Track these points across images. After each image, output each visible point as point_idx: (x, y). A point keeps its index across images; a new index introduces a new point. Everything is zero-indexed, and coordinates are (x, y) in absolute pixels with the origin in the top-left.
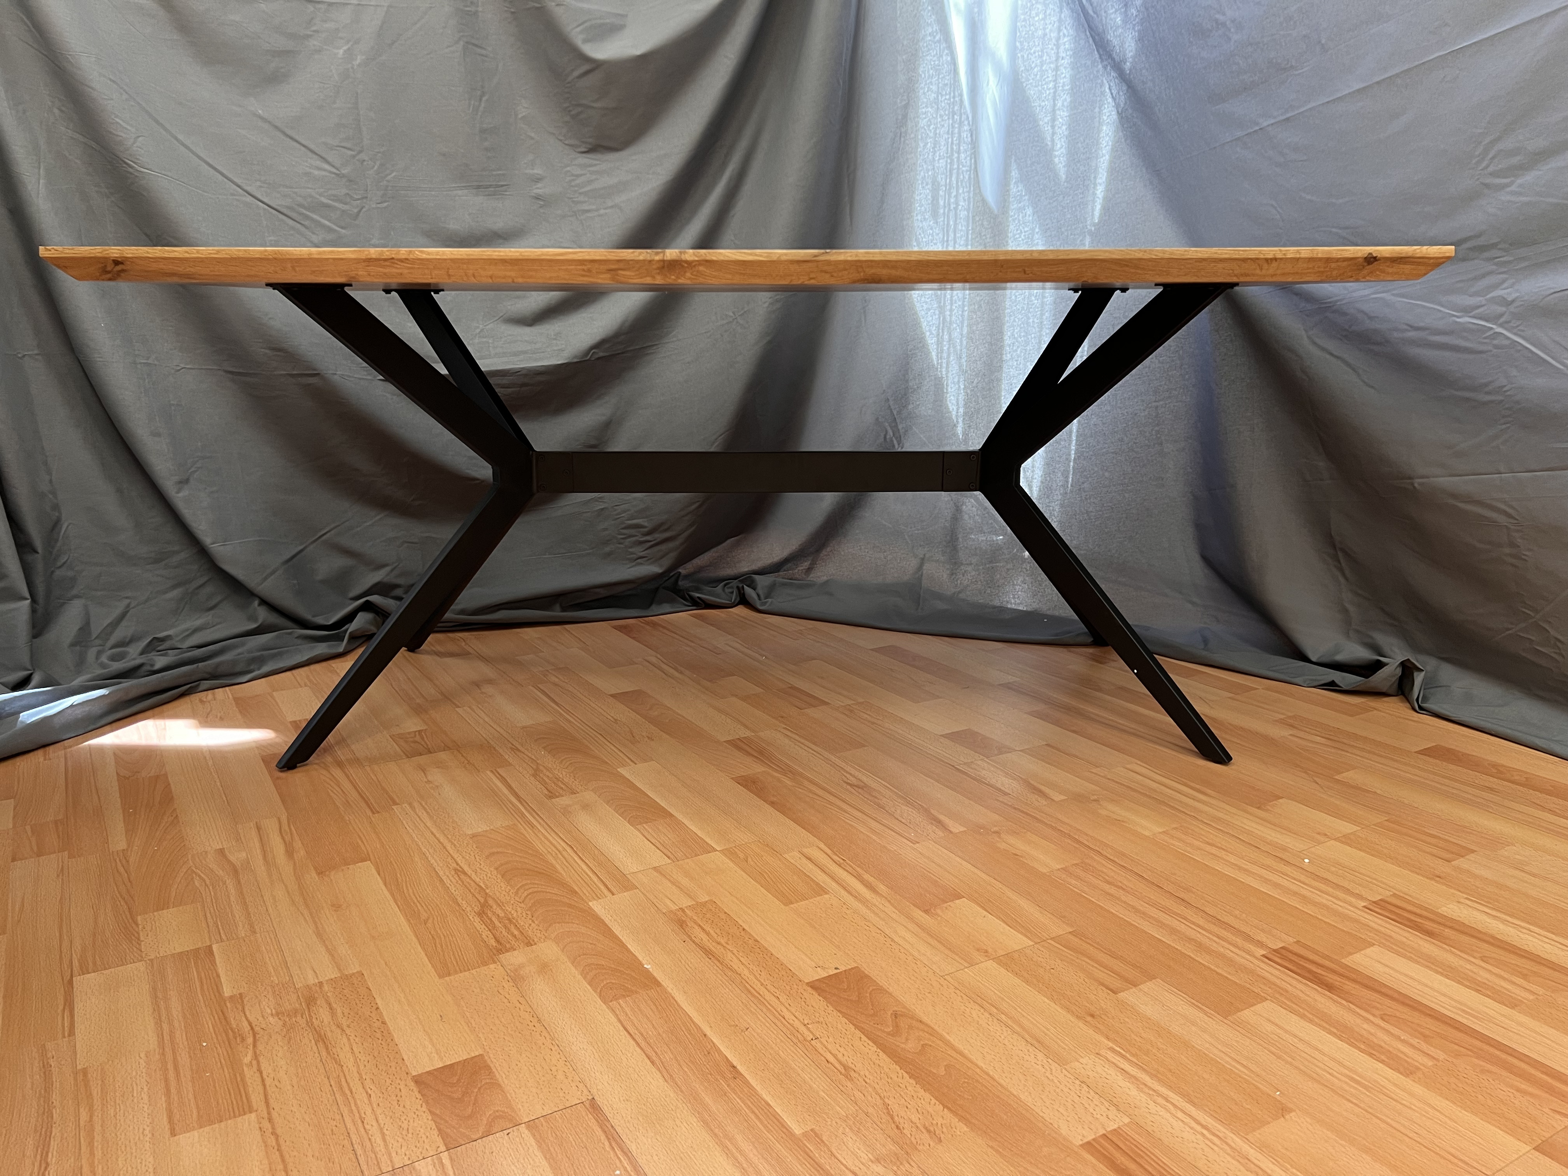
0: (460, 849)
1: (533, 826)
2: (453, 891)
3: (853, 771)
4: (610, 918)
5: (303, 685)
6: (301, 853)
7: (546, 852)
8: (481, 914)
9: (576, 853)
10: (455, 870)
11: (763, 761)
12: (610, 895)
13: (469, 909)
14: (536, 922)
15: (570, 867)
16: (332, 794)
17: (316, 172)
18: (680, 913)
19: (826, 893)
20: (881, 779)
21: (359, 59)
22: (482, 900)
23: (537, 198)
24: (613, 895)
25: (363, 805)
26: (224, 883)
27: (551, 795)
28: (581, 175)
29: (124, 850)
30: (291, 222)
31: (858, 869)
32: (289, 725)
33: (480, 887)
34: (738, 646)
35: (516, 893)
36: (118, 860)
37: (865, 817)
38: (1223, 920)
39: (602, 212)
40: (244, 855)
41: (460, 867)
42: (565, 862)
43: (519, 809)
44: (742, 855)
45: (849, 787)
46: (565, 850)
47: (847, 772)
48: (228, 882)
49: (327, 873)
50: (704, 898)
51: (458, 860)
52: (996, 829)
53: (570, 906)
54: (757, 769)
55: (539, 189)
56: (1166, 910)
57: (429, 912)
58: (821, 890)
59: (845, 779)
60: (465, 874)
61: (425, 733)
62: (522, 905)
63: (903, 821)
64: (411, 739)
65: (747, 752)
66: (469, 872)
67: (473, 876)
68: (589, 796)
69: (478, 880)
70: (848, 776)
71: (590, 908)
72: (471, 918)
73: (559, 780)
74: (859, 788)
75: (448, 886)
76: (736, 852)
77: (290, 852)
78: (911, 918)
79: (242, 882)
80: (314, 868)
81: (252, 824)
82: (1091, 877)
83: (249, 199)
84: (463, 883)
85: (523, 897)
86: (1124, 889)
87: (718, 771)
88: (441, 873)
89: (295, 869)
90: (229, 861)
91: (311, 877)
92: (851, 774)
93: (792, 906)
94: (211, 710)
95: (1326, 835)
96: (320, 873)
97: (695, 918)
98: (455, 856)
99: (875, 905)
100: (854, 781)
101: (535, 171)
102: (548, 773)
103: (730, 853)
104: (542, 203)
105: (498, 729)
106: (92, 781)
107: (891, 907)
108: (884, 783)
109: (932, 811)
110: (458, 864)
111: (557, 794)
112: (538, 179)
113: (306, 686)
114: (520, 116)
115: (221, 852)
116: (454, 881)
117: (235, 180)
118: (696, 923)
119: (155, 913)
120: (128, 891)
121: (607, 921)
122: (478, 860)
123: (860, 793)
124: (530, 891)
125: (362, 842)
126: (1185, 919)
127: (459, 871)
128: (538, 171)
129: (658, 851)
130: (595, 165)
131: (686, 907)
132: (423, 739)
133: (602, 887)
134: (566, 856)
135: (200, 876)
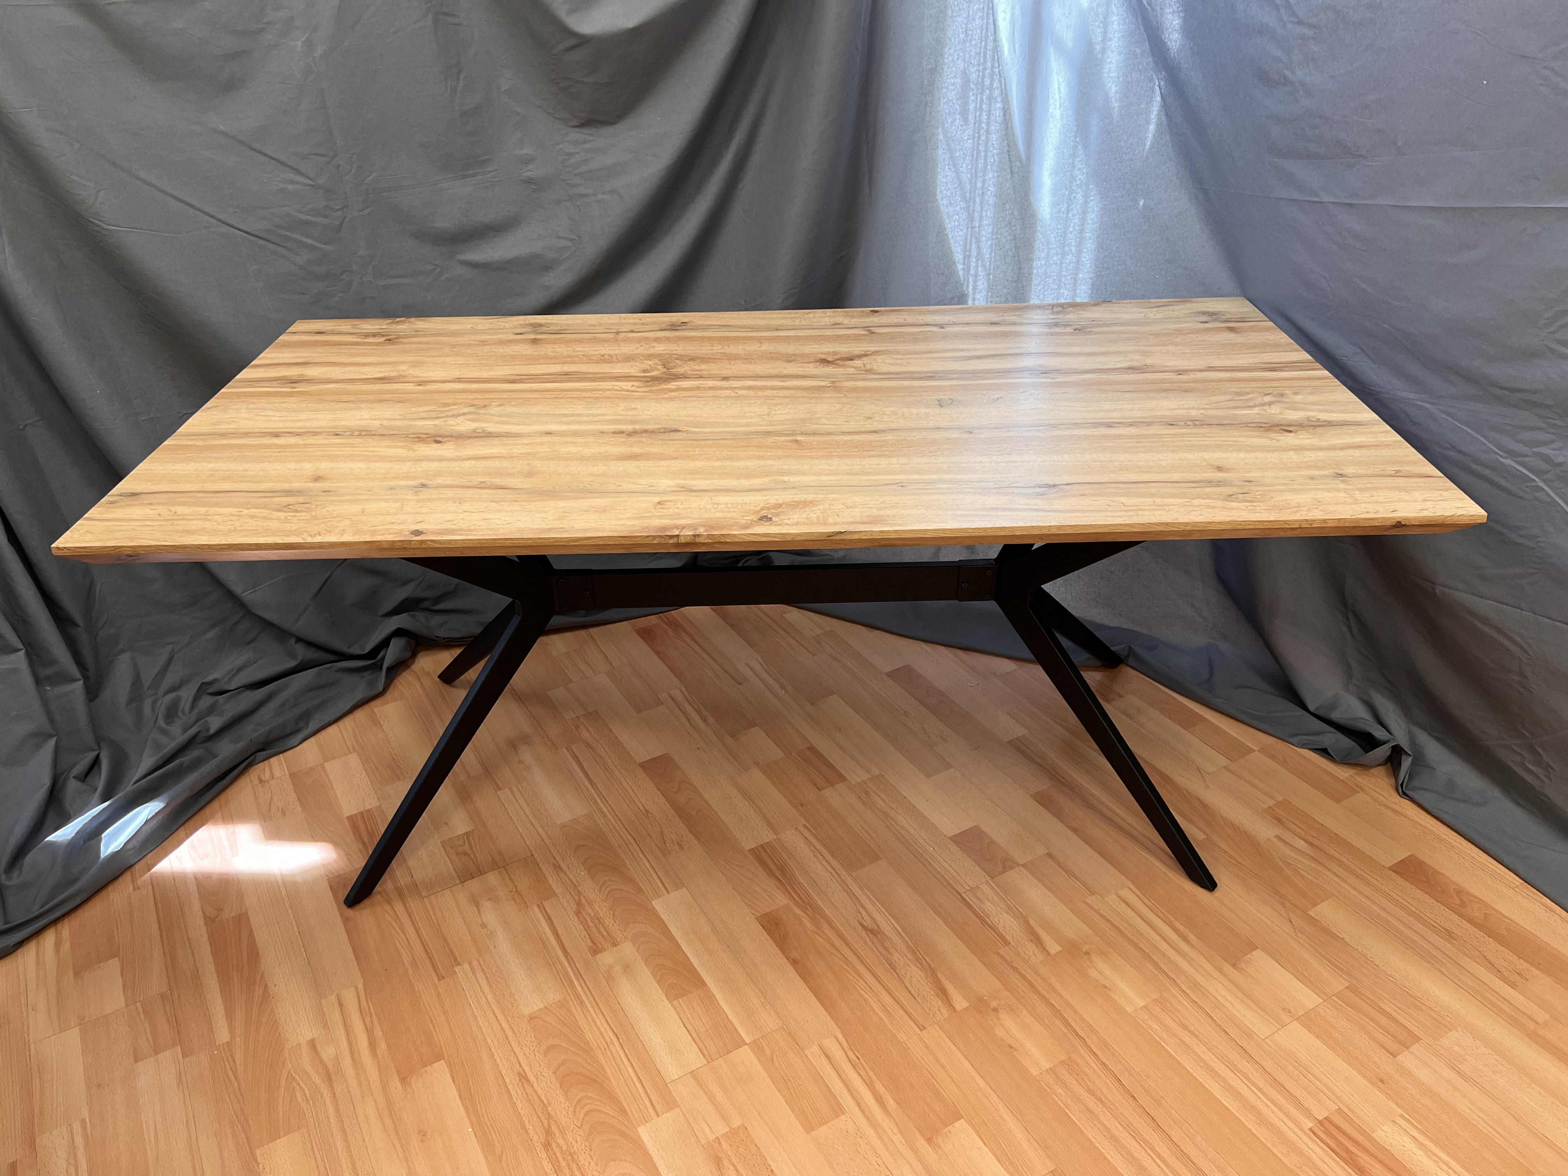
0: (520, 1040)
1: (582, 1003)
2: (519, 1109)
3: (869, 906)
4: (657, 1152)
5: (352, 751)
6: (382, 1047)
7: (596, 1045)
8: (547, 1145)
9: (622, 1046)
10: (519, 1074)
11: (784, 886)
12: (655, 1115)
13: (535, 1138)
14: (594, 1159)
15: (618, 1070)
16: (399, 946)
17: (290, 187)
18: (716, 1145)
19: (843, 1114)
20: (893, 918)
21: (319, 51)
22: (546, 1125)
23: (529, 181)
24: (658, 1116)
25: (429, 965)
26: (322, 1097)
27: (595, 950)
28: (575, 154)
29: (228, 1042)
30: (272, 246)
31: (871, 1073)
32: (346, 821)
33: (542, 1101)
34: (758, 668)
35: (575, 1111)
36: (225, 1059)
37: (878, 985)
38: (1185, 1151)
39: (600, 197)
40: (334, 1050)
41: (523, 1070)
42: (613, 1063)
43: (567, 973)
44: (768, 1052)
45: (864, 933)
46: (612, 1043)
47: (863, 907)
48: (325, 1095)
49: (409, 1080)
50: (736, 1123)
51: (520, 1058)
52: (994, 1004)
53: (622, 1134)
54: (780, 900)
55: (530, 171)
56: (1136, 1136)
57: (502, 1143)
58: (838, 1110)
59: (860, 918)
60: (528, 1081)
61: (472, 837)
62: (580, 1132)
63: (913, 992)
64: (461, 849)
65: (770, 870)
66: (532, 1078)
67: (535, 1085)
68: (628, 950)
69: (540, 1091)
70: (863, 913)
71: (639, 1137)
72: (538, 1152)
73: (599, 921)
74: (873, 934)
75: (516, 1101)
76: (763, 1047)
77: (373, 1045)
78: (915, 1152)
79: (337, 1094)
80: (398, 1072)
81: (334, 998)
82: (1074, 1082)
83: (225, 229)
84: (527, 1095)
85: (580, 1120)
86: (1102, 1101)
87: (743, 904)
88: (507, 1080)
89: (380, 1074)
90: (321, 1061)
91: (395, 1083)
92: (866, 910)
93: (813, 1133)
94: (272, 799)
95: (1290, 1012)
96: (403, 1080)
97: (730, 1153)
98: (517, 1053)
99: (885, 1131)
100: (868, 922)
101: (525, 151)
102: (590, 911)
103: (757, 1048)
104: (534, 187)
105: (540, 830)
106: (183, 926)
107: (898, 1134)
108: (896, 924)
109: (939, 975)
110: (520, 1066)
111: (600, 946)
112: (527, 161)
113: (355, 751)
114: (503, 89)
115: (312, 1044)
116: (518, 1091)
117: (207, 210)
118: (730, 1161)
119: (270, 1145)
120: (242, 1110)
121: (654, 1156)
122: (537, 1057)
123: (873, 943)
124: (585, 1110)
125: (434, 1028)
126: (1153, 1149)
127: (523, 1077)
128: (527, 151)
129: (694, 1044)
130: (590, 141)
131: (721, 1136)
132: (471, 847)
133: (648, 1104)
134: (614, 1053)
135: (300, 1085)
